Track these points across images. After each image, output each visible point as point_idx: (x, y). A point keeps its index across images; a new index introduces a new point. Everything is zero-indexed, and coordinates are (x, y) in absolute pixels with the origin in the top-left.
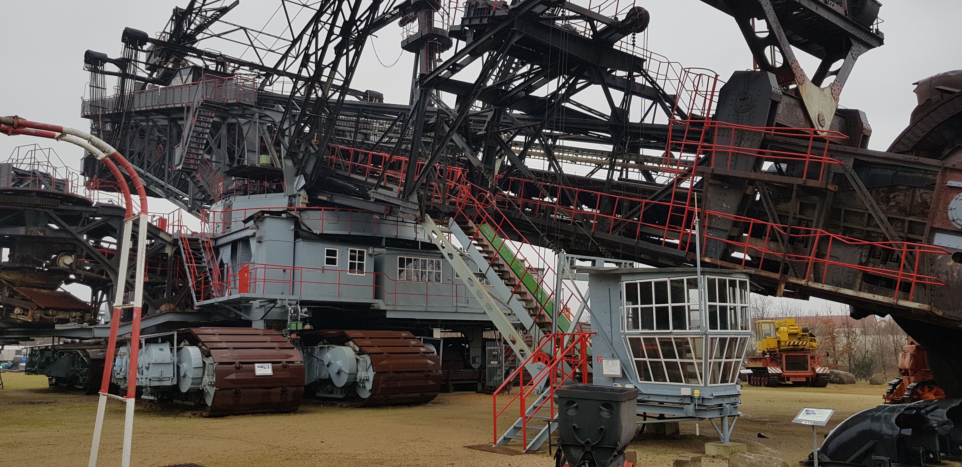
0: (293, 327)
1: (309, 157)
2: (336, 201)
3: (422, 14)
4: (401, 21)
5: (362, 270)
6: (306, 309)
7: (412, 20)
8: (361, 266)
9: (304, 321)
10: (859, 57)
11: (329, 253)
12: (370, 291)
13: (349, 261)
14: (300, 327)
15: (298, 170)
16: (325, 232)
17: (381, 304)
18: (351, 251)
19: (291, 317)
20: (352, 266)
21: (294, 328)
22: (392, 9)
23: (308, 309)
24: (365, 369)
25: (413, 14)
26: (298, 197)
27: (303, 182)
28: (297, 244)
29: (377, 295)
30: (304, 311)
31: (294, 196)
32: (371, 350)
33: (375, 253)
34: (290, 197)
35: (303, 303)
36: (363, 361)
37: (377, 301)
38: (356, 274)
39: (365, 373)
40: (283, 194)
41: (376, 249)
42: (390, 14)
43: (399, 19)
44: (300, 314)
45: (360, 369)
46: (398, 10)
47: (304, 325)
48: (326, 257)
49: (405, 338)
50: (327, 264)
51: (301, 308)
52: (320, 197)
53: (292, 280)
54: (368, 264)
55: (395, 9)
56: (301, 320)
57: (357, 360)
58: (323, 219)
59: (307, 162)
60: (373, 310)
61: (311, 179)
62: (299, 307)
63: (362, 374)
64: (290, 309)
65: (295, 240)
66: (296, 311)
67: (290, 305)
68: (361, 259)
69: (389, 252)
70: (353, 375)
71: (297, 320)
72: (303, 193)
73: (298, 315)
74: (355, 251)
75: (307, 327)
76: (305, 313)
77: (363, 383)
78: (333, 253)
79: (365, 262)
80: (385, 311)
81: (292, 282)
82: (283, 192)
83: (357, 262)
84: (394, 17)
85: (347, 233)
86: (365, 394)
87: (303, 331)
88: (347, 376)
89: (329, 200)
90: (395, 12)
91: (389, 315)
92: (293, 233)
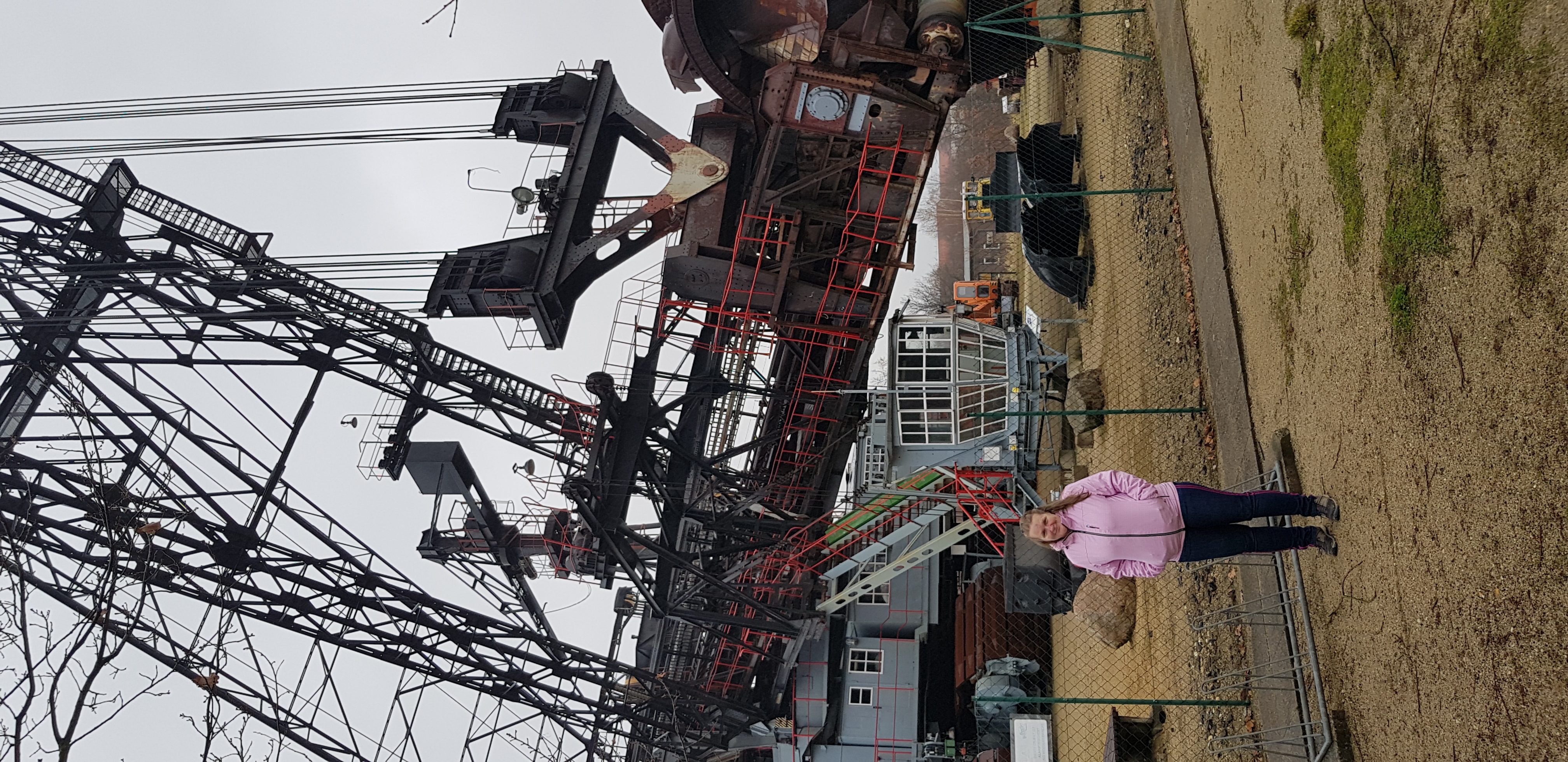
0: (951, 752)
1: (727, 717)
2: (784, 681)
3: (523, 551)
4: (530, 577)
5: (877, 654)
6: (929, 735)
7: (529, 562)
8: (872, 656)
9: (944, 737)
10: (629, 102)
11: (855, 699)
12: (904, 643)
13: (865, 672)
14: (951, 743)
15: (745, 731)
16: (825, 696)
17: (921, 632)
18: (852, 669)
19: (939, 754)
20: (871, 668)
21: (953, 751)
22: (513, 588)
23: (928, 732)
24: (1002, 665)
25: (522, 561)
26: (779, 731)
27: (760, 725)
28: (845, 742)
29: (909, 634)
30: (931, 738)
31: (777, 735)
32: (979, 657)
33: (854, 636)
34: (778, 741)
35: (921, 738)
36: (994, 668)
37: (917, 637)
38: (882, 662)
39: (1008, 665)
40: (774, 750)
41: (848, 635)
42: (518, 590)
43: (526, 577)
44: (935, 742)
45: (1002, 672)
46: (514, 580)
47: (948, 738)
48: (860, 704)
49: (964, 607)
50: (869, 702)
51: (928, 741)
52: (779, 701)
53: (891, 749)
54: (868, 646)
55: (512, 584)
56: (943, 741)
57: (992, 674)
58: (809, 699)
59: (732, 720)
60: (928, 641)
61: (754, 715)
62: (926, 743)
63: (1010, 669)
64: (928, 755)
65: (839, 744)
66: (931, 748)
67: (923, 755)
68: (861, 655)
69: (852, 616)
70: (1011, 681)
71: (943, 746)
72: (773, 724)
73: (936, 745)
74: (853, 664)
75: (951, 734)
76: (934, 736)
77: (1021, 668)
78: (855, 693)
79: (867, 651)
80: (930, 626)
81: (896, 750)
82: (771, 751)
83: (866, 661)
84: (523, 585)
85: (826, 667)
86: (1035, 666)
87: (957, 739)
88: (1013, 688)
89: (783, 691)
90: (516, 583)
91: (935, 621)
92: (830, 747)
